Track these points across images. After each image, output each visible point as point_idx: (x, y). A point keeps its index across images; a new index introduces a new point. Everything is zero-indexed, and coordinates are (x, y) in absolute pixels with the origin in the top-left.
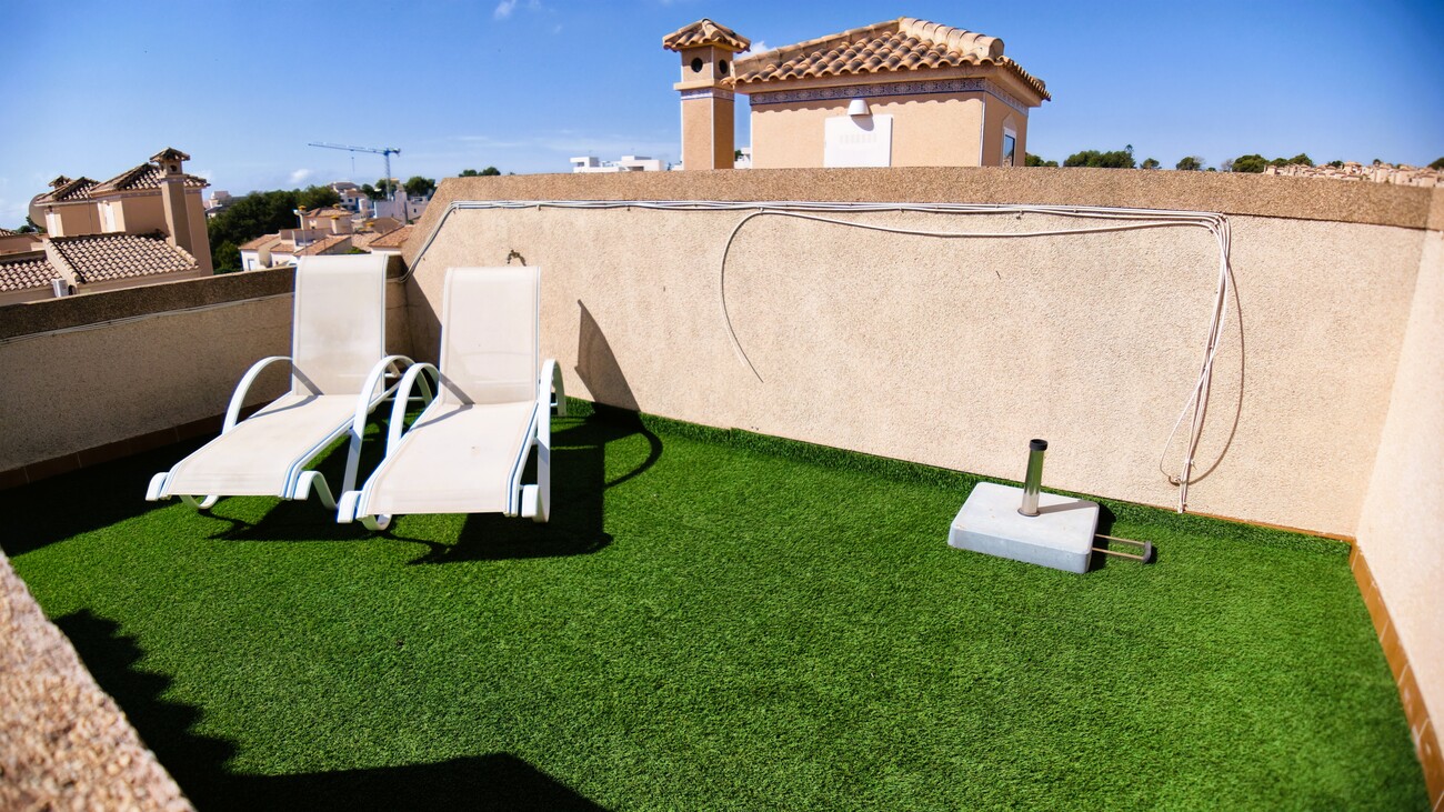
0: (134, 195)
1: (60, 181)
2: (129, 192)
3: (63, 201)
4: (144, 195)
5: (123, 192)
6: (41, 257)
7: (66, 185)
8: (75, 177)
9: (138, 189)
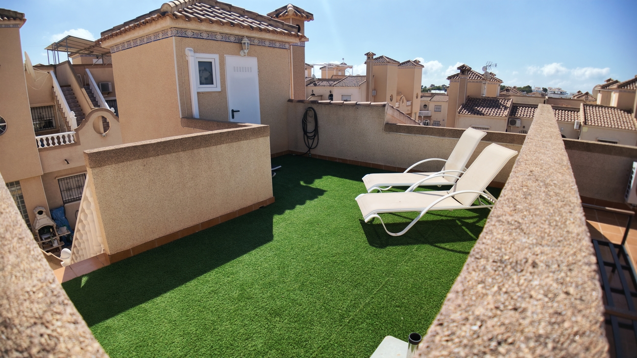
0: (625, 91)
1: (609, 80)
2: (623, 90)
3: (604, 89)
4: (629, 92)
5: (620, 89)
6: (577, 110)
7: (611, 82)
8: (615, 80)
9: (627, 89)
